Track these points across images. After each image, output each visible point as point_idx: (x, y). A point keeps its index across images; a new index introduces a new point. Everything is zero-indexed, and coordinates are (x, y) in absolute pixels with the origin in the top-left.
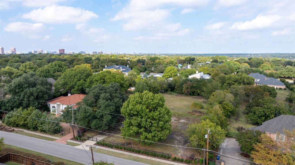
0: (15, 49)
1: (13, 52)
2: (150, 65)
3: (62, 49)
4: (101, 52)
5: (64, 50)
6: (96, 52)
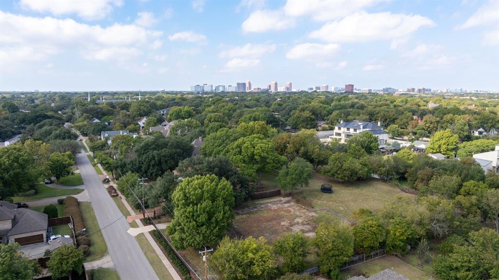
0: (291, 84)
1: (288, 88)
2: (431, 123)
3: (350, 85)
4: (422, 88)
5: (353, 86)
6: (413, 90)
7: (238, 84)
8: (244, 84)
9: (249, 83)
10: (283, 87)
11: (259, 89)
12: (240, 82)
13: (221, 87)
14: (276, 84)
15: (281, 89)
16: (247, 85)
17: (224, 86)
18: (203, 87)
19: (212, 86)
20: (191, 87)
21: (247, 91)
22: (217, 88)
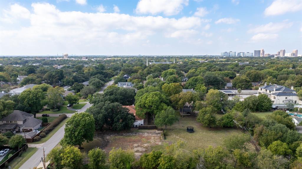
1: (294, 54)
7: (255, 51)
8: (260, 51)
9: (263, 50)
10: (289, 53)
11: (268, 54)
12: (257, 50)
13: (242, 53)
14: (284, 51)
15: (288, 55)
16: (261, 52)
17: (244, 53)
18: (229, 53)
19: (235, 53)
20: (221, 53)
21: (261, 56)
22: (239, 54)
